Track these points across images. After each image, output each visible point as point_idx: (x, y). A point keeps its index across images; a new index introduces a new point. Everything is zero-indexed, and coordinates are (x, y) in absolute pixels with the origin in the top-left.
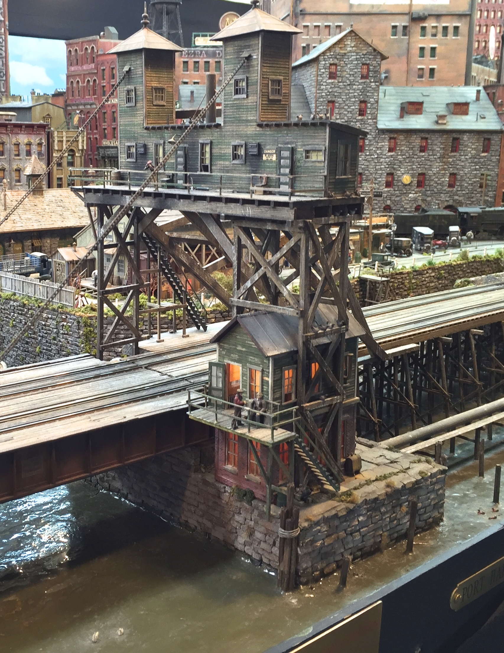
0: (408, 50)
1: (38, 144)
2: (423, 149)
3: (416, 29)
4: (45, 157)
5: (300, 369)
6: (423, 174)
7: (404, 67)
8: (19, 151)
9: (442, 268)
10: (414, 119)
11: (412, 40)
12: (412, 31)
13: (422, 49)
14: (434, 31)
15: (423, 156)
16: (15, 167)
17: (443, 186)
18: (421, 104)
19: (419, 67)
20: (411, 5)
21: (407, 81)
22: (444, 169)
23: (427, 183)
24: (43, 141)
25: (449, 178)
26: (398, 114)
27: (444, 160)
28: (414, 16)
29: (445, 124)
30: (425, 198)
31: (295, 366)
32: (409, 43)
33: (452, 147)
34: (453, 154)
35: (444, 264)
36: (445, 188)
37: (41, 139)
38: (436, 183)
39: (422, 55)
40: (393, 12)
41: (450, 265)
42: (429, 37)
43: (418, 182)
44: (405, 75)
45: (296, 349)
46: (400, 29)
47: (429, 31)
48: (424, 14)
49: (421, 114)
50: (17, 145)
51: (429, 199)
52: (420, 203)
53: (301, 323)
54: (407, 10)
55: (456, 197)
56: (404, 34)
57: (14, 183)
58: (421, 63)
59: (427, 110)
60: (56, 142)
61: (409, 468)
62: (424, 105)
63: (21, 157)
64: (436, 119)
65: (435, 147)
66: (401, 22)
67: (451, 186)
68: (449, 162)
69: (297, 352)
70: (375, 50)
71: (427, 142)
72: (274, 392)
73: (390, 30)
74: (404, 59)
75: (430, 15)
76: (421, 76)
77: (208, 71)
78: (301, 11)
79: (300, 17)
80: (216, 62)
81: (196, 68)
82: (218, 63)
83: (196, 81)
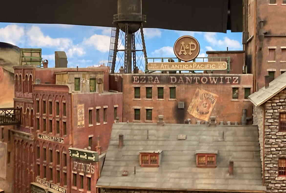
77: (162, 97)
78: (266, 33)
79: (265, 40)
80: (170, 88)
81: (149, 95)
82: (172, 89)
83: (149, 108)
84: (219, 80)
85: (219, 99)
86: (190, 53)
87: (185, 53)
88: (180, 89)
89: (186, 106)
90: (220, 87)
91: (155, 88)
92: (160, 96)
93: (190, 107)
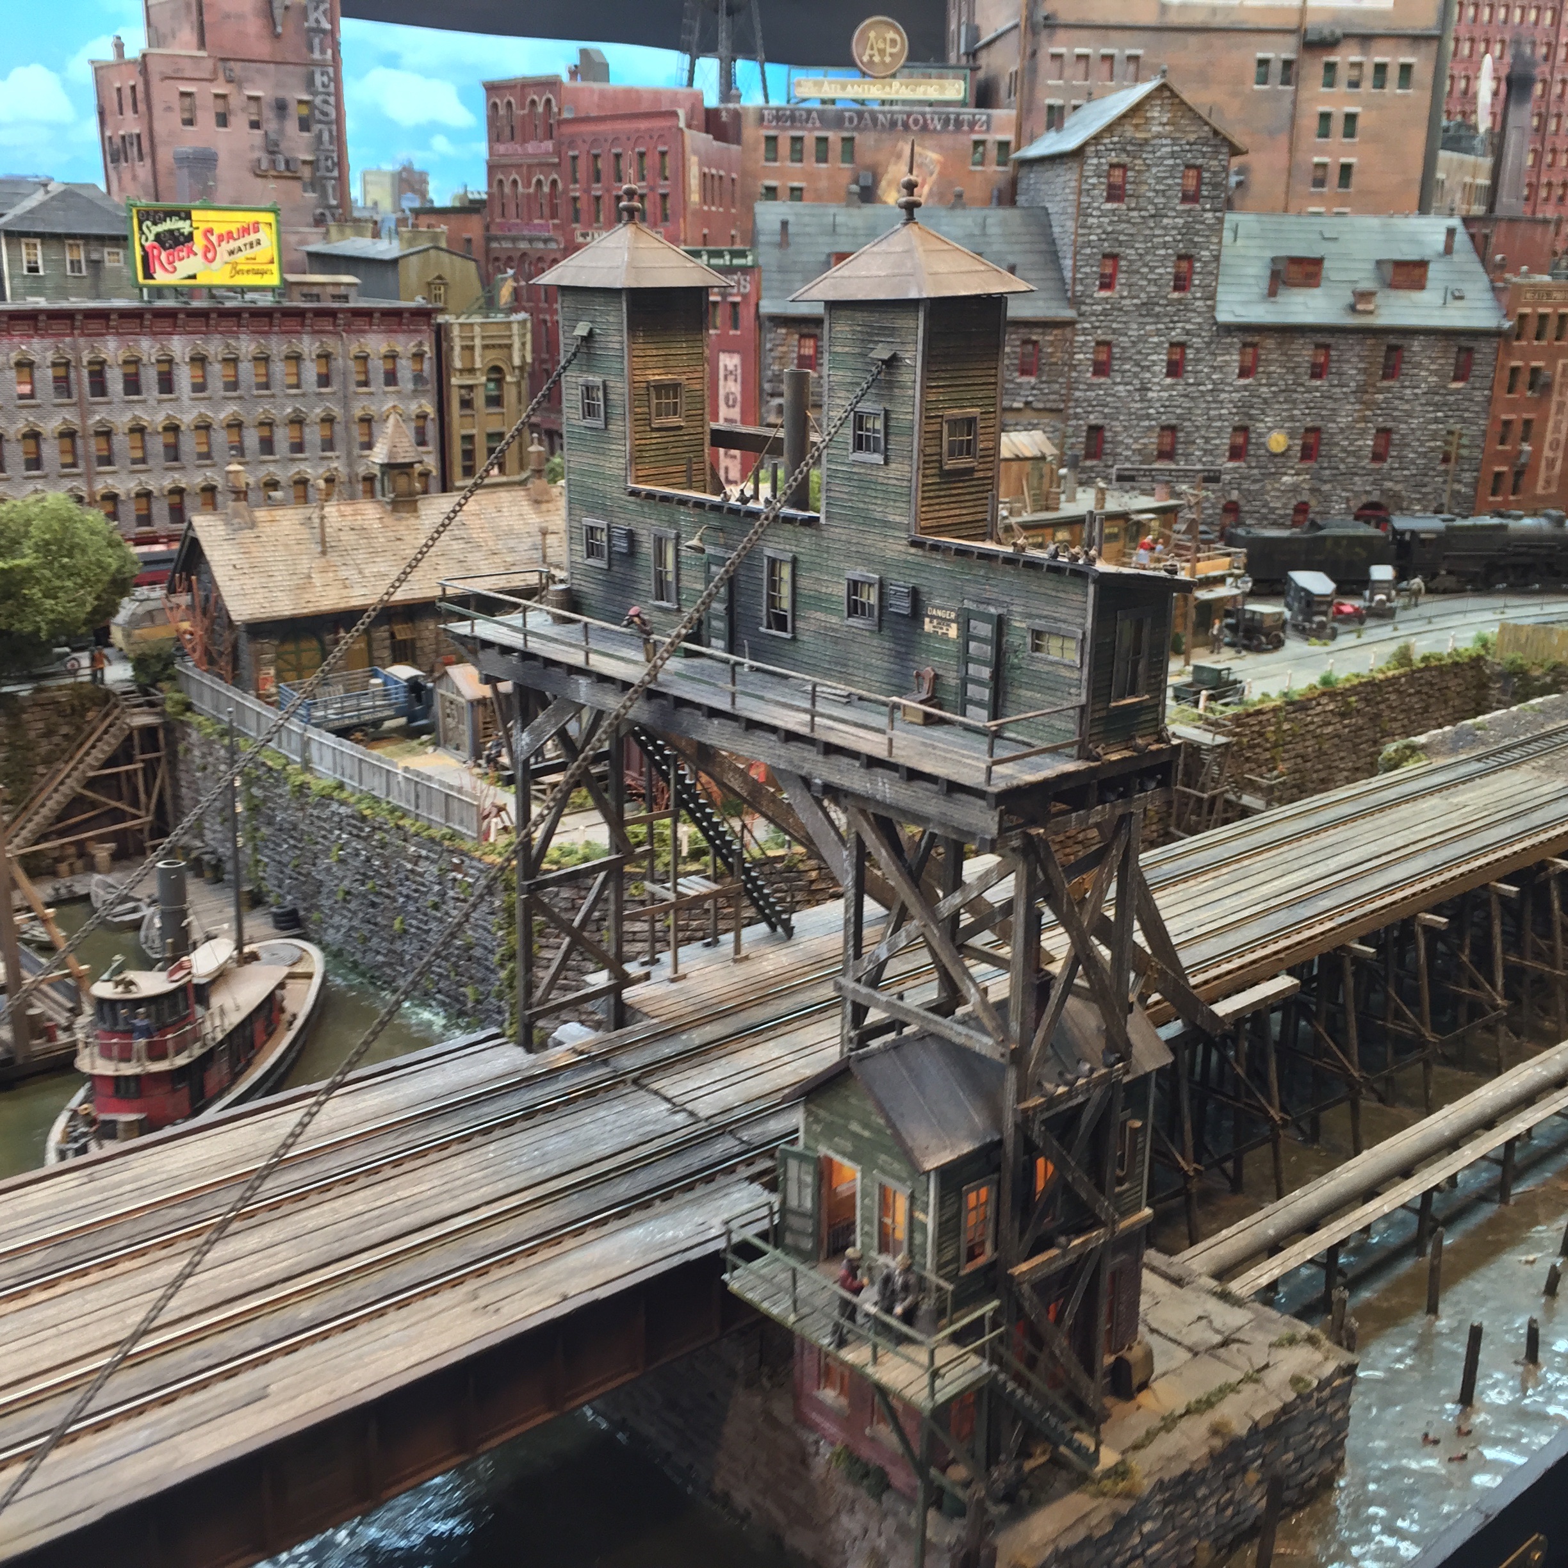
0: (1293, 118)
1: (415, 355)
2: (1318, 371)
3: (1314, 69)
4: (432, 386)
5: (1007, 1185)
6: (1316, 430)
7: (1281, 159)
8: (366, 372)
9: (1353, 690)
10: (1300, 299)
11: (1304, 94)
12: (1303, 73)
13: (1325, 117)
14: (1355, 73)
15: (1317, 389)
16: (358, 413)
17: (1359, 458)
18: (1318, 262)
19: (1316, 160)
20: (1303, 11)
21: (1287, 193)
22: (1365, 419)
23: (1324, 449)
24: (426, 348)
25: (1376, 438)
26: (1265, 284)
27: (1366, 397)
28: (1310, 37)
29: (1371, 313)
30: (1318, 484)
31: (995, 1176)
32: (1294, 103)
33: (1385, 367)
34: (1386, 383)
35: (1356, 682)
36: (1365, 462)
37: (420, 344)
38: (1344, 450)
39: (1324, 133)
40: (1262, 26)
41: (1371, 683)
42: (1342, 88)
43: (1305, 448)
44: (1284, 177)
45: (997, 1137)
46: (1276, 68)
47: (1344, 74)
48: (1333, 33)
49: (1317, 285)
50: (363, 359)
51: (1327, 487)
52: (1305, 497)
53: (1012, 1076)
54: (1293, 23)
55: (1388, 484)
56: (1286, 81)
57: (356, 451)
58: (1322, 153)
59: (1334, 276)
60: (457, 350)
61: (1267, 1366)
62: (1326, 264)
63: (372, 389)
64: (1350, 299)
65: (1346, 367)
66: (1280, 51)
67: (1378, 457)
68: (1375, 403)
69: (1000, 1143)
70: (1216, 133)
71: (1327, 356)
72: (939, 1248)
73: (1253, 68)
74: (1283, 140)
75: (1347, 36)
76: (1319, 183)
77: (825, 161)
78: (1046, 18)
79: (1044, 33)
80: (844, 139)
81: (797, 154)
82: (848, 141)
83: (796, 184)
84: (947, 122)
85: (944, 166)
86: (888, 59)
87: (877, 59)
88: (865, 141)
89: (876, 181)
90: (948, 140)
91: (810, 137)
92: (822, 157)
93: (883, 184)
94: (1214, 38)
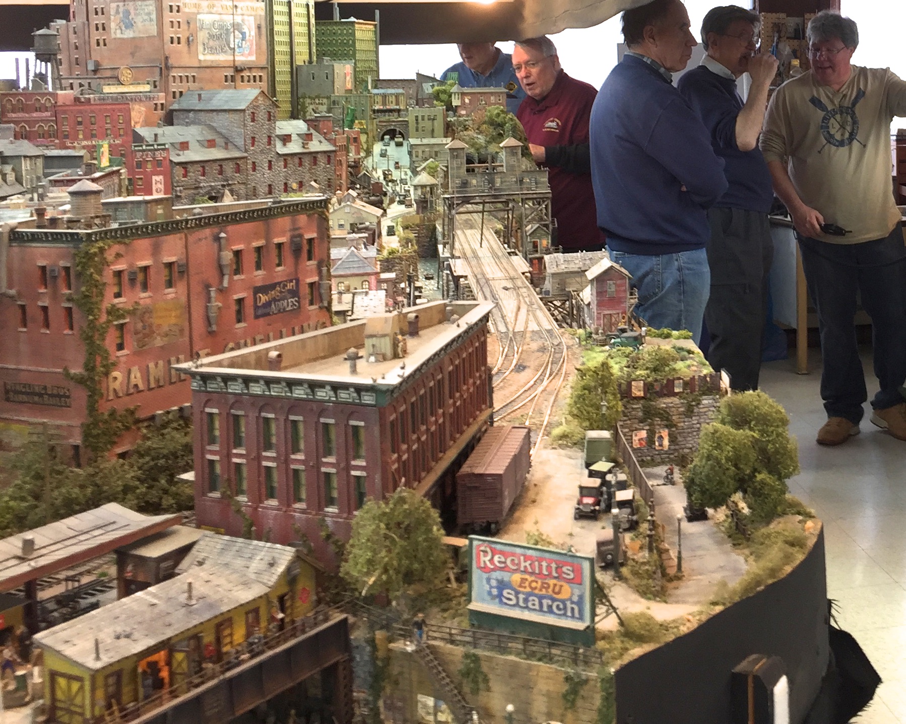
2: (300, 166)
3: (238, 77)
6: (301, 182)
10: (290, 146)
11: (237, 85)
12: (236, 79)
14: (249, 78)
15: (300, 170)
18: (289, 135)
20: (234, 61)
22: (311, 177)
26: (282, 143)
27: (310, 171)
28: (235, 68)
29: (307, 148)
33: (314, 163)
34: (315, 166)
40: (224, 66)
42: (246, 83)
46: (229, 78)
47: (246, 79)
48: (242, 67)
49: (292, 142)
54: (232, 65)
56: (232, 81)
59: (294, 139)
62: (292, 136)
64: (301, 145)
65: (305, 163)
66: (230, 73)
71: (301, 161)
73: (224, 78)
75: (246, 68)
78: (171, 65)
79: (170, 70)
84: (147, 98)
86: (128, 79)
87: (125, 79)
90: (147, 103)
94: (213, 70)
